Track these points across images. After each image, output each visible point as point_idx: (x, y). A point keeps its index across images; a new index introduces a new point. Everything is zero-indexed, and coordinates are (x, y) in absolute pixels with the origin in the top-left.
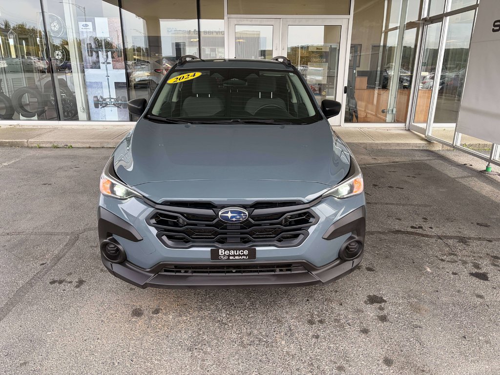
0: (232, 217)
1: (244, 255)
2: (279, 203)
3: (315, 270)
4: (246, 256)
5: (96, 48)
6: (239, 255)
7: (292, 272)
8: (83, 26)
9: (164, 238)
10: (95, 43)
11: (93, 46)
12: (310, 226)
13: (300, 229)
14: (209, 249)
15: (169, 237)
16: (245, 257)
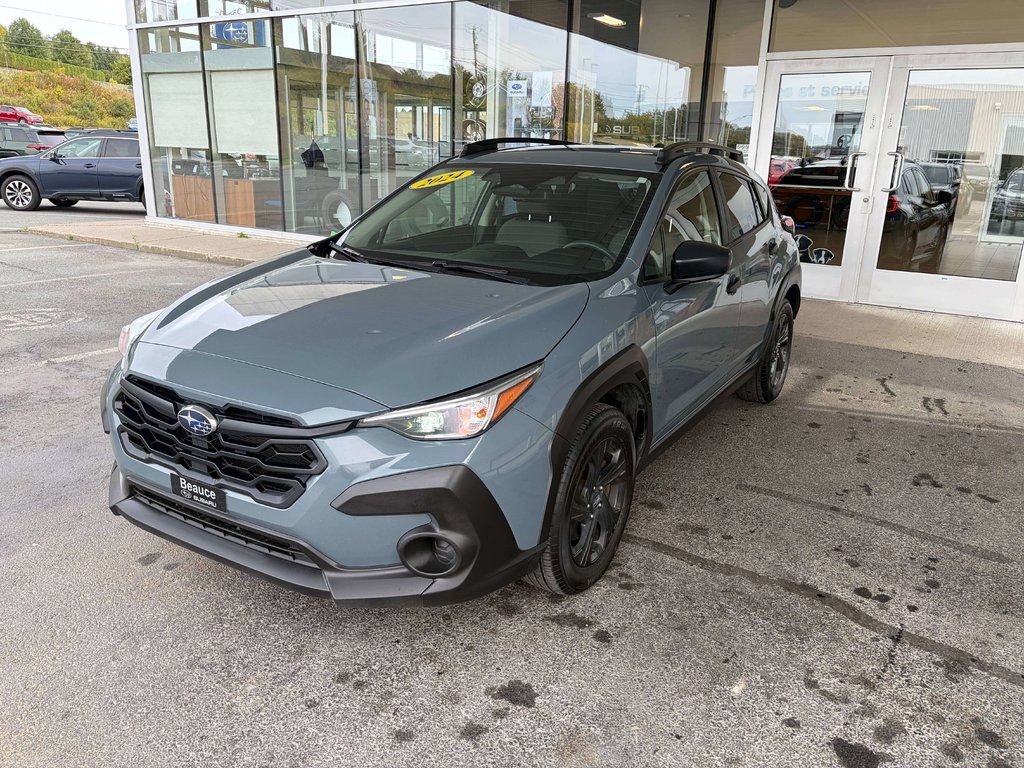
0: (193, 424)
1: (209, 499)
2: (265, 417)
3: (331, 569)
4: (212, 500)
5: (529, 126)
6: (204, 497)
7: (297, 561)
8: (513, 87)
9: (125, 436)
10: (528, 118)
11: (524, 123)
12: (311, 476)
13: (291, 476)
14: (169, 472)
15: (132, 438)
16: (210, 503)
